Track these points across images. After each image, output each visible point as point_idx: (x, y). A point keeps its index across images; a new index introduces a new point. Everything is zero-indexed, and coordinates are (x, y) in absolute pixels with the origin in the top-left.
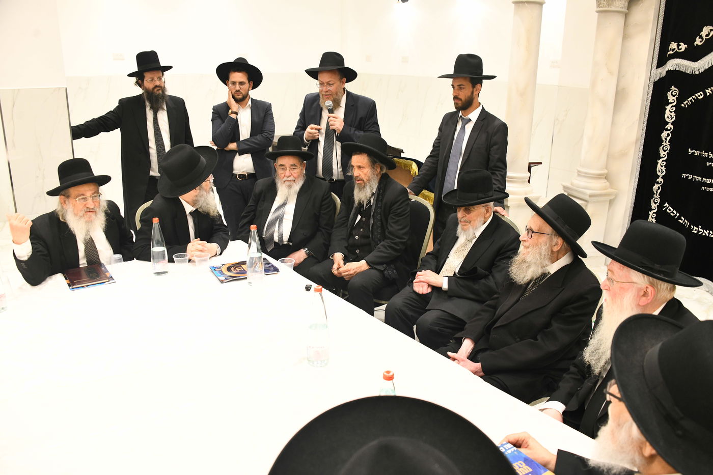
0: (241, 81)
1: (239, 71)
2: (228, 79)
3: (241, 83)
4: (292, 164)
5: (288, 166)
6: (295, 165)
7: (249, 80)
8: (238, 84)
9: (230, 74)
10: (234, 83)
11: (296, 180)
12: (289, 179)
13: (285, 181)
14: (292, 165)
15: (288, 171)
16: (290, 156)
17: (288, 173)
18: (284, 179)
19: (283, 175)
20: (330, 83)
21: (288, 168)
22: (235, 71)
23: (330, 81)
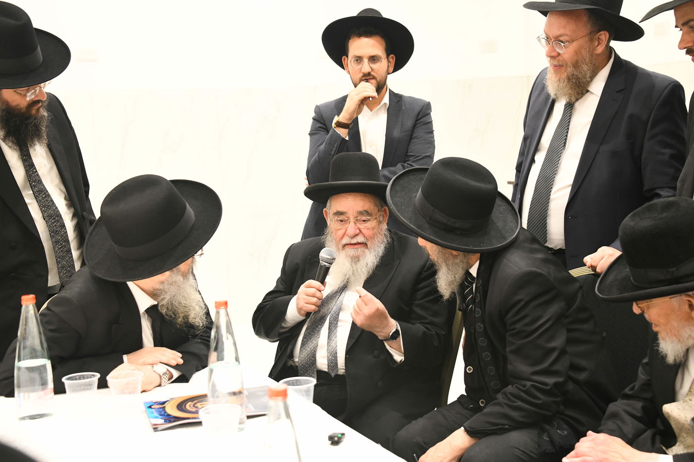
0: (373, 54)
1: (368, 34)
2: (345, 52)
3: (373, 59)
4: (361, 209)
5: (352, 215)
6: (367, 213)
7: (389, 51)
8: (366, 60)
9: (351, 41)
10: (359, 59)
11: (369, 243)
12: (354, 241)
13: (344, 246)
14: (361, 213)
15: (352, 224)
16: (358, 194)
17: (351, 228)
18: (344, 241)
19: (341, 233)
20: (562, 38)
21: (352, 220)
22: (360, 35)
23: (561, 36)
